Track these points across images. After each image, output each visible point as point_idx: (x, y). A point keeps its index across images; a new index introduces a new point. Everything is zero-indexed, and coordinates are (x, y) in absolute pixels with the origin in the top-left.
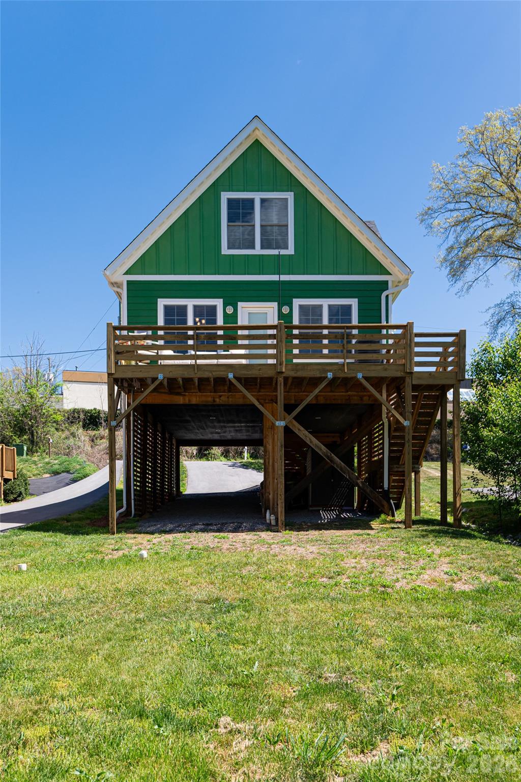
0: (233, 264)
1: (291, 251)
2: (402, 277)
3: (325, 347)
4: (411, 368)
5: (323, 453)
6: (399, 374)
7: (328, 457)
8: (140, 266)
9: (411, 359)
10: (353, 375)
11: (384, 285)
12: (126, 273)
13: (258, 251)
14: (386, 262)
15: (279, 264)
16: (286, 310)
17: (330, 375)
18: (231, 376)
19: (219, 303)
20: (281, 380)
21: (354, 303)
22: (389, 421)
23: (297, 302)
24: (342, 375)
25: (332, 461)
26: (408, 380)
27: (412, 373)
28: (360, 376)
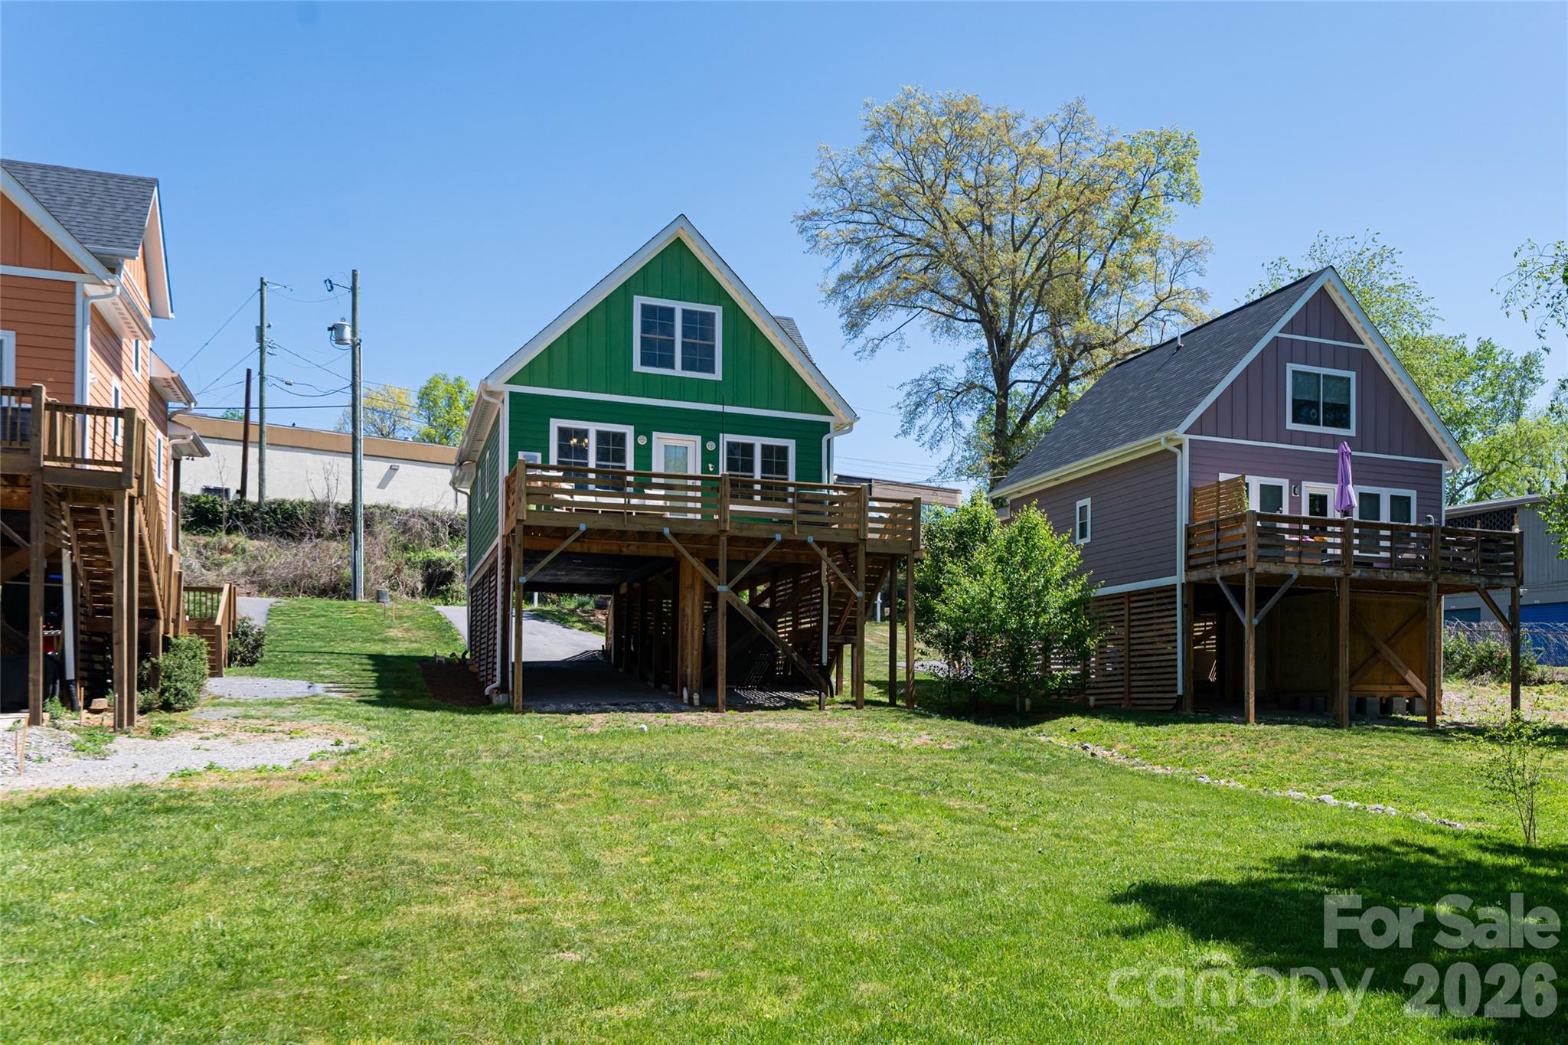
0: (647, 385)
1: (718, 375)
2: (846, 421)
3: (757, 493)
4: (865, 535)
5: (753, 620)
6: (852, 540)
7: (758, 625)
8: (527, 375)
9: (865, 525)
10: (804, 538)
11: (825, 428)
12: (509, 382)
13: (678, 371)
14: (829, 403)
15: (700, 390)
16: (710, 446)
17: (778, 537)
18: (666, 531)
19: (629, 431)
20: (723, 539)
21: (791, 444)
22: (829, 585)
23: (727, 438)
24: (791, 538)
25: (762, 630)
26: (861, 547)
27: (865, 540)
28: (810, 539)
